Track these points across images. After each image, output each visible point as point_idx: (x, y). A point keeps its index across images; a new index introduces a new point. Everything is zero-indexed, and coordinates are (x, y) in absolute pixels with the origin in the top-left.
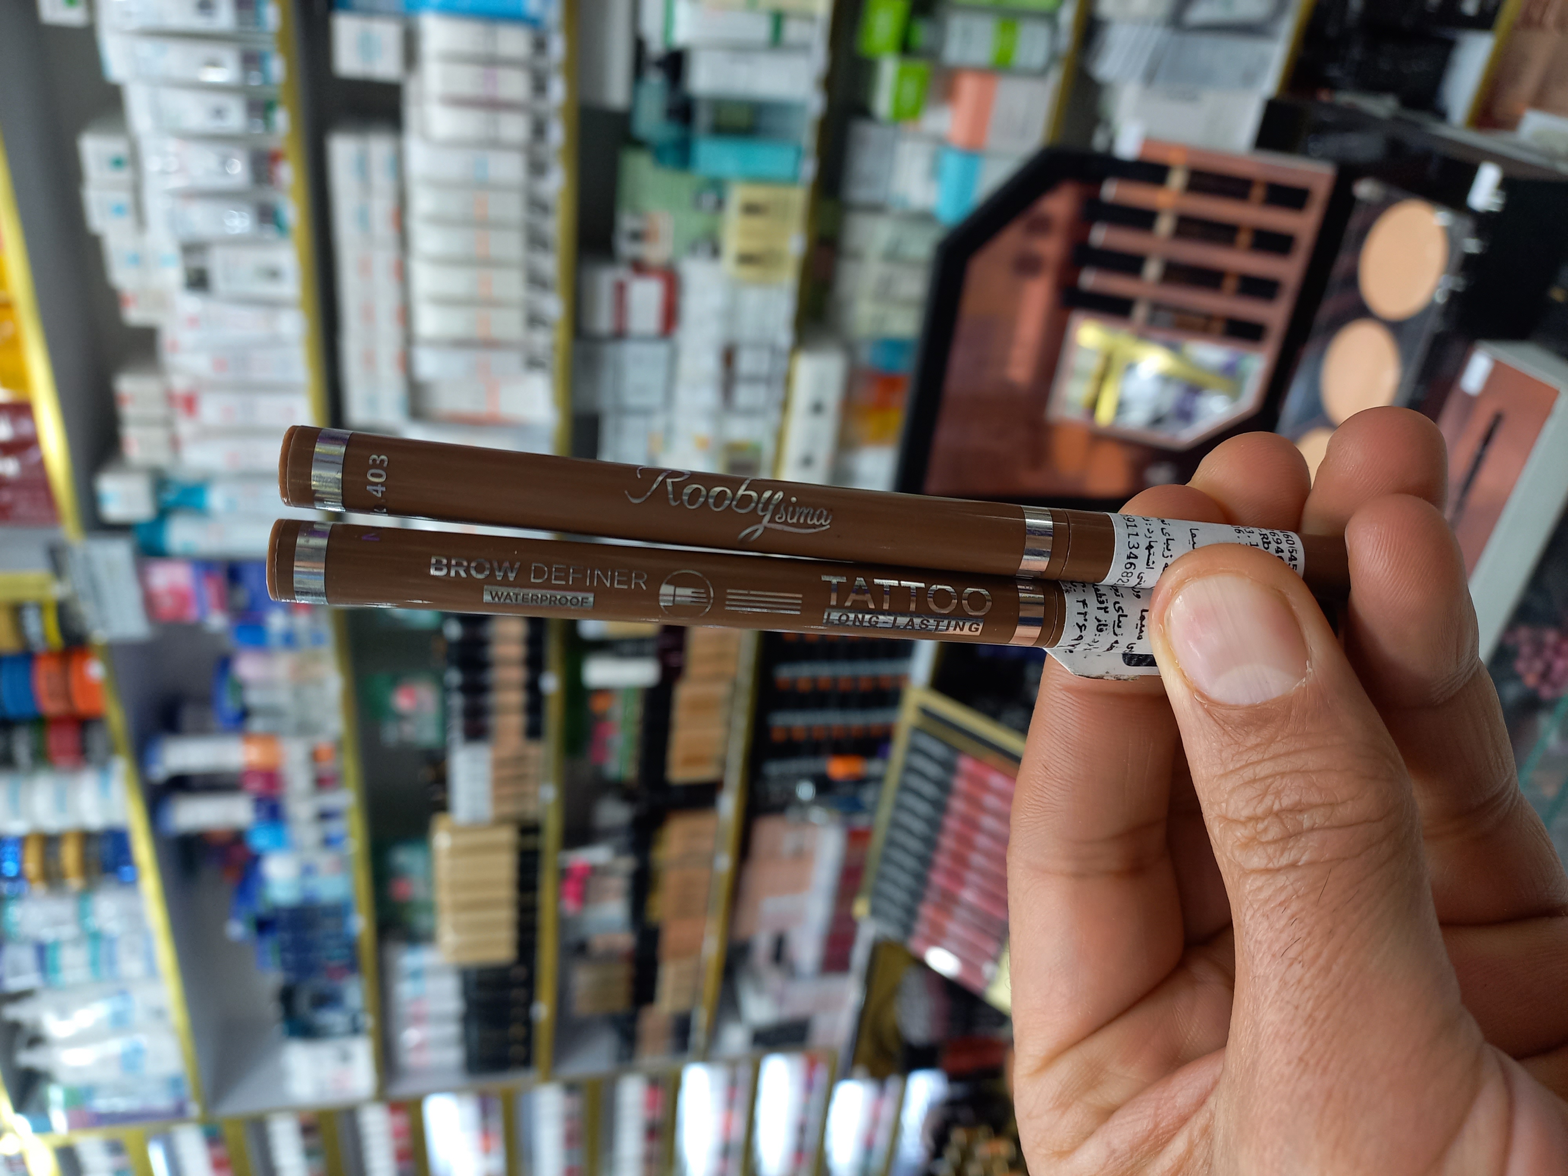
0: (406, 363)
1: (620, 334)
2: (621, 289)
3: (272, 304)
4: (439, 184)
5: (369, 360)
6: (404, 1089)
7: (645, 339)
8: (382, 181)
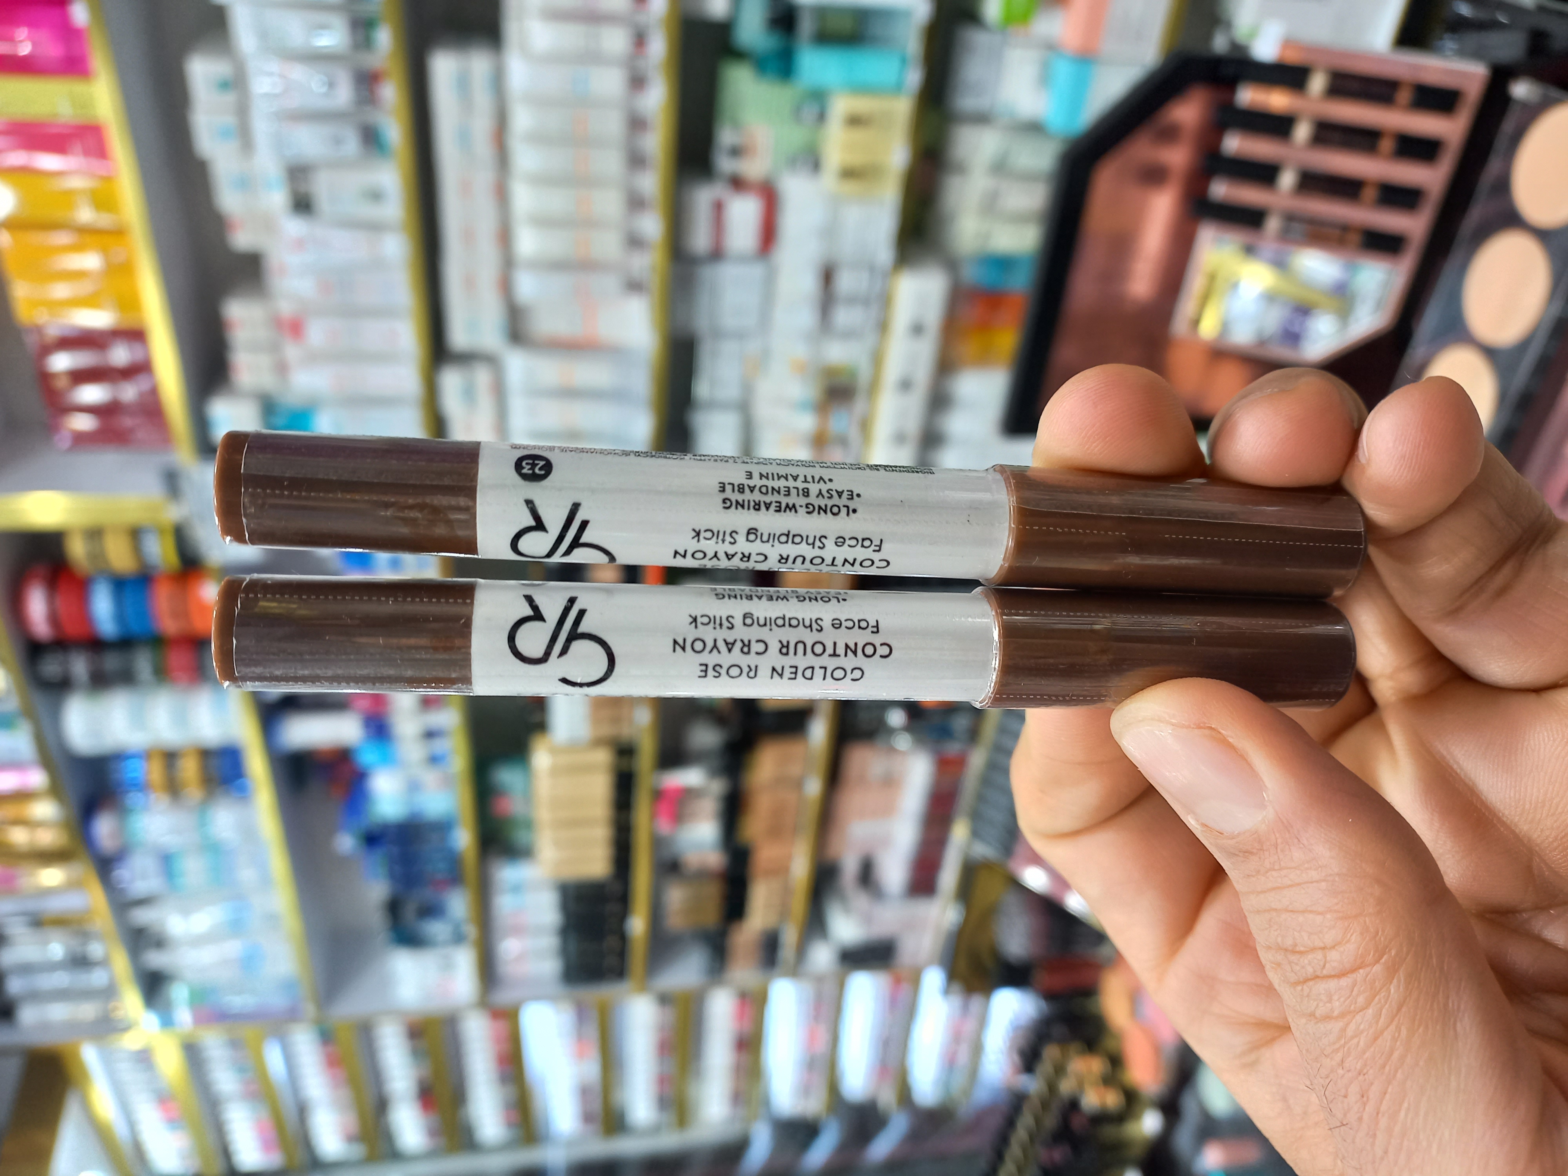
0: (506, 286)
1: (717, 254)
2: (719, 208)
3: (375, 227)
4: (539, 101)
5: (470, 283)
6: (503, 997)
7: (743, 259)
8: (483, 100)
